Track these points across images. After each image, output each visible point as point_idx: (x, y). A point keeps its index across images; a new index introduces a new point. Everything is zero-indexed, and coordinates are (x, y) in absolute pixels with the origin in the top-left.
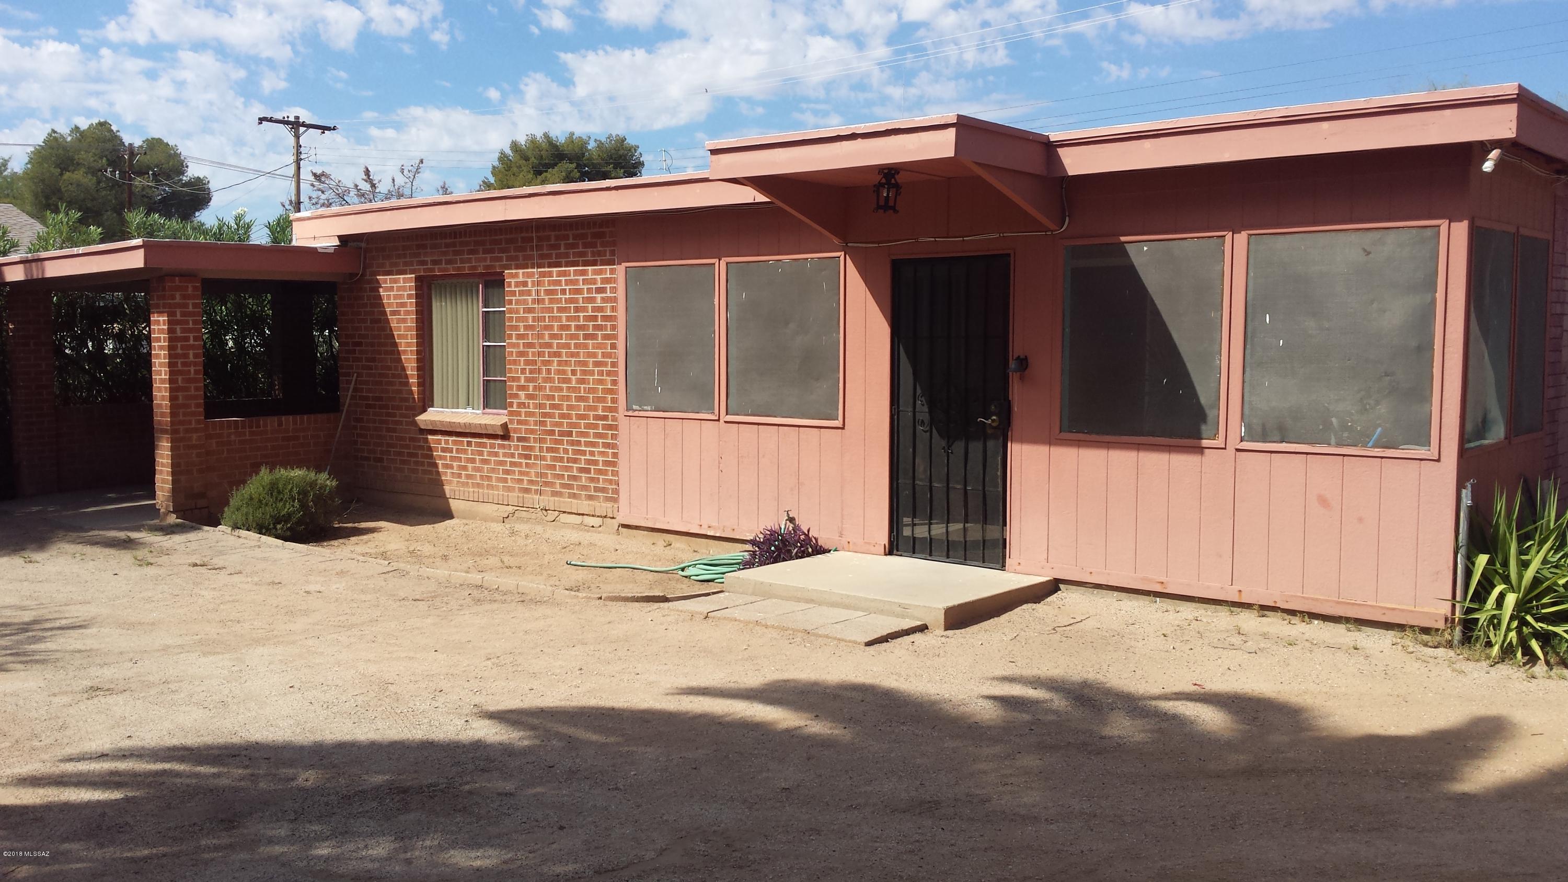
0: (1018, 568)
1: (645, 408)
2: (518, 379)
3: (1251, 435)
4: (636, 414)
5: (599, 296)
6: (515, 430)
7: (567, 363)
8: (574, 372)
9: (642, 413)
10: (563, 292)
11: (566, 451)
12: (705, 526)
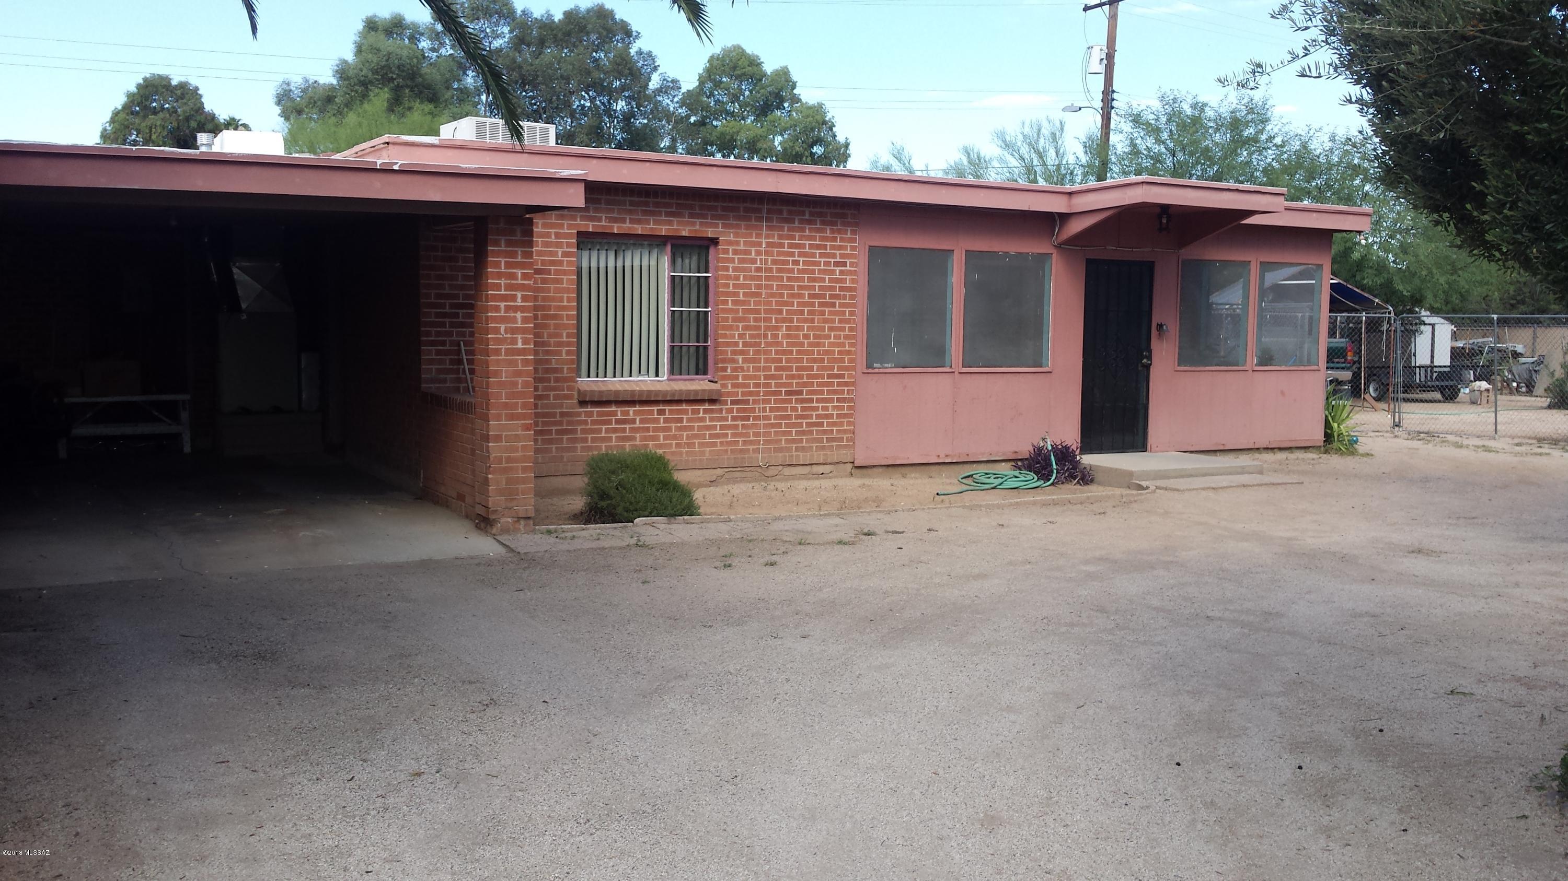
0: (1157, 449)
1: (886, 365)
2: (736, 344)
3: (1260, 364)
4: (876, 371)
5: (838, 269)
6: (729, 394)
7: (798, 328)
8: (806, 337)
9: (881, 370)
10: (796, 263)
11: (794, 409)
12: (942, 455)
